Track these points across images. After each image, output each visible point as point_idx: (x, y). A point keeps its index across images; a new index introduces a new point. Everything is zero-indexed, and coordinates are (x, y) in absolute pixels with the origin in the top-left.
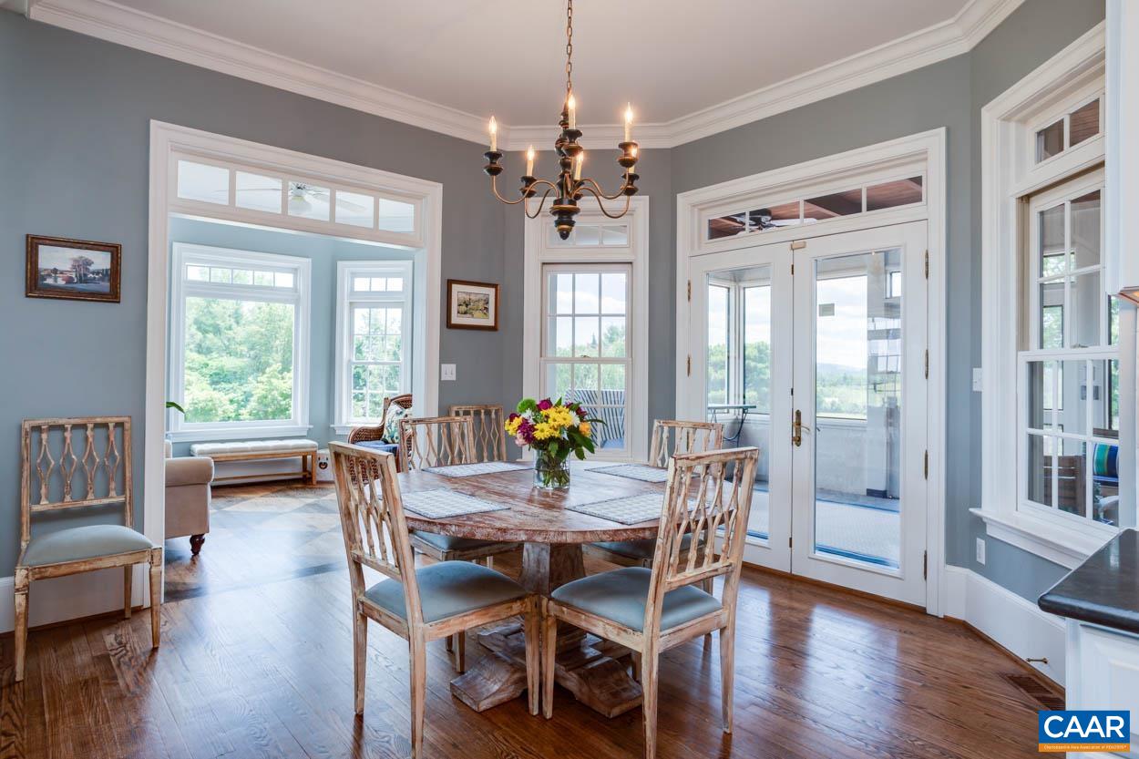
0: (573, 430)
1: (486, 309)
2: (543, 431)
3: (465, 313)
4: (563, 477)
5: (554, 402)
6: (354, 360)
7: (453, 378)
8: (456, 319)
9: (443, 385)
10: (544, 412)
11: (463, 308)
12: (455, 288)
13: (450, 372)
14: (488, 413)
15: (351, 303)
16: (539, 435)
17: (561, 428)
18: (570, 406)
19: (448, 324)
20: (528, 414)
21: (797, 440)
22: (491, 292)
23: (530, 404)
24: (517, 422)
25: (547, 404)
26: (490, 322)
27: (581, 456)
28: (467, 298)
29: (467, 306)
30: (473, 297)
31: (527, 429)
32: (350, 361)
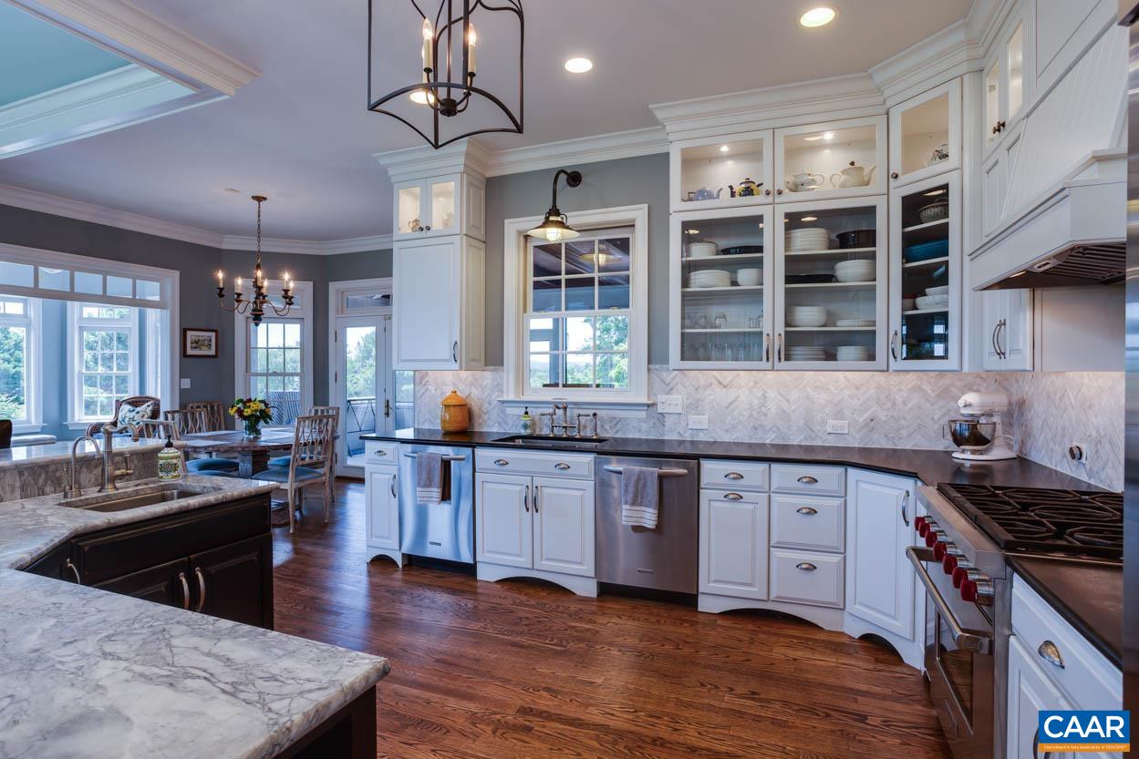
0: (261, 411)
1: (210, 345)
2: (247, 412)
3: (196, 348)
4: (258, 432)
5: (253, 399)
6: (84, 371)
7: (189, 387)
8: (190, 352)
9: (182, 391)
10: (248, 404)
11: (195, 345)
12: (189, 333)
13: (186, 383)
14: (212, 407)
15: (80, 327)
16: (245, 414)
17: (256, 411)
18: (261, 401)
19: (184, 354)
20: (240, 405)
21: (387, 414)
22: (213, 335)
23: (241, 401)
24: (235, 409)
25: (250, 400)
26: (213, 352)
27: (267, 423)
28: (197, 339)
29: (197, 344)
30: (201, 338)
31: (240, 412)
32: (80, 372)
